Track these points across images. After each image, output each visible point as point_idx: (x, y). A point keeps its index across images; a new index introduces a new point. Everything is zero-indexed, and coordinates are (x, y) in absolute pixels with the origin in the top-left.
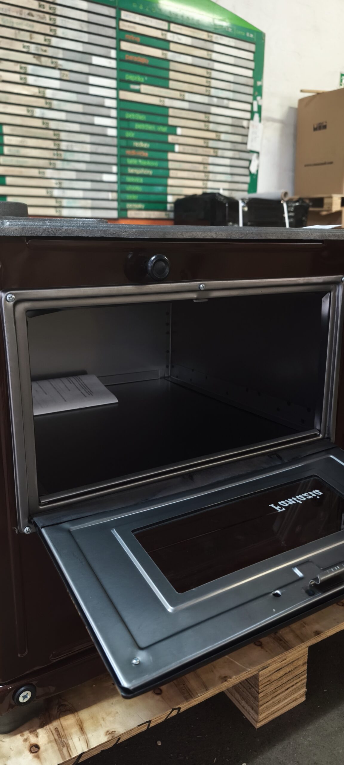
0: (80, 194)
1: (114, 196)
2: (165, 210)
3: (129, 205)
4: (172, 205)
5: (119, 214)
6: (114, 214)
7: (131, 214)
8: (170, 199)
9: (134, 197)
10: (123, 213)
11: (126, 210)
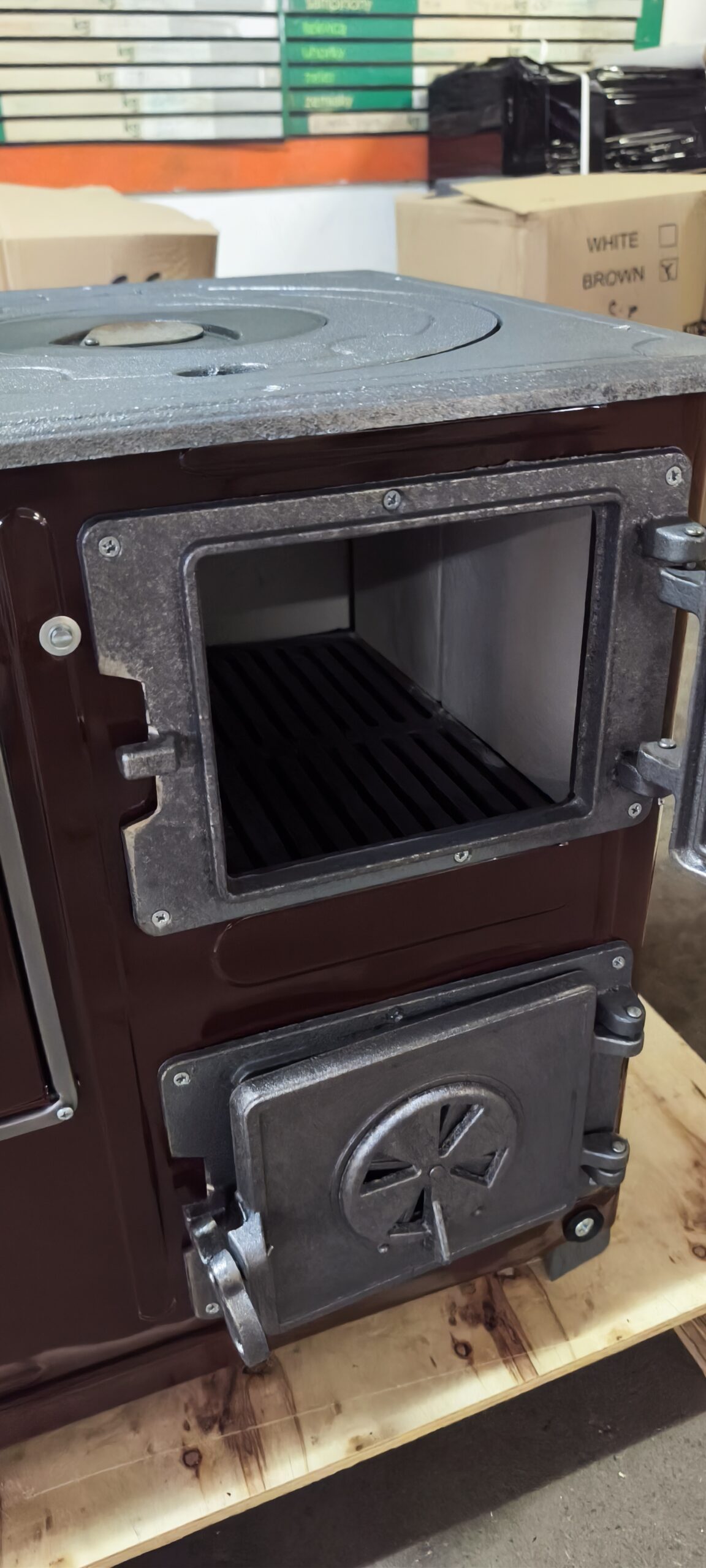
0: (184, 77)
1: (272, 76)
2: (408, 108)
3: (312, 101)
4: (424, 93)
5: (286, 126)
6: (273, 128)
7: (317, 124)
8: (422, 77)
9: (325, 77)
10: (297, 121)
11: (303, 114)
